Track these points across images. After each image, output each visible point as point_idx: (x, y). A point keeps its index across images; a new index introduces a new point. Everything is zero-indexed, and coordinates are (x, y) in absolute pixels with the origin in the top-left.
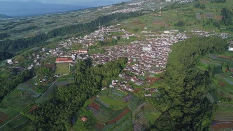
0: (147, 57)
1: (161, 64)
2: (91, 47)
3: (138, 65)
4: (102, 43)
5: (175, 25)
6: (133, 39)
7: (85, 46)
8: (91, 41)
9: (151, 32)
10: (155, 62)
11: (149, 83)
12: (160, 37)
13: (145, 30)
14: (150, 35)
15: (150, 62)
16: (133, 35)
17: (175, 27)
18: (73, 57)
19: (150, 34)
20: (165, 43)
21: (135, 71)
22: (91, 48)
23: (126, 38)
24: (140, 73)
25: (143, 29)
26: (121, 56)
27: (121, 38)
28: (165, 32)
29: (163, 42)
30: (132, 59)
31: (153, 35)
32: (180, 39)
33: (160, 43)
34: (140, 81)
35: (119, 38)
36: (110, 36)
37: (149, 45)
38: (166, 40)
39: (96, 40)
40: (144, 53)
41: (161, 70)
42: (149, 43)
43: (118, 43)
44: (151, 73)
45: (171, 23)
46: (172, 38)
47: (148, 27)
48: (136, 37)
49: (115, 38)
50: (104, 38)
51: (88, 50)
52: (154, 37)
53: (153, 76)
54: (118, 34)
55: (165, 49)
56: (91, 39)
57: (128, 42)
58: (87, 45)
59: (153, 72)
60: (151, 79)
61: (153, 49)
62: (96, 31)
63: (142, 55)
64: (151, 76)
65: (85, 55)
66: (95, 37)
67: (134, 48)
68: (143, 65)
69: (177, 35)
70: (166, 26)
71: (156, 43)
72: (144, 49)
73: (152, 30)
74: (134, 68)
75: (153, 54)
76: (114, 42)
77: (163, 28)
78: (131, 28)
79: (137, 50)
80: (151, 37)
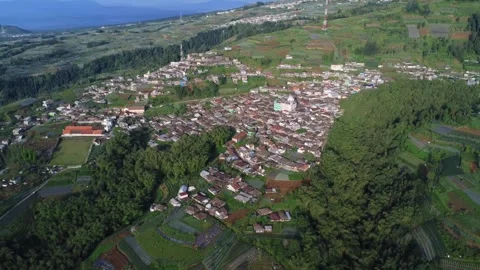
0: (281, 127)
1: (310, 145)
2: (155, 99)
3: (253, 147)
4: (183, 92)
5: (358, 52)
6: (257, 82)
7: (140, 97)
8: (157, 86)
9: (299, 67)
10: (297, 139)
11: (272, 195)
12: (320, 79)
13: (288, 62)
14: (297, 75)
15: (286, 140)
16: (258, 73)
17: (357, 57)
18: (106, 123)
19: (297, 71)
20: (328, 93)
21: (244, 163)
22: (155, 101)
23: (240, 81)
24: (255, 169)
25: (281, 60)
26: (219, 123)
27: (229, 81)
28: (333, 67)
29: (326, 92)
30: (246, 130)
31: (305, 75)
32: (365, 85)
33: (319, 93)
34: (248, 189)
35: (223, 81)
36: (204, 75)
37: (291, 99)
38: (333, 86)
39: (170, 83)
40: (275, 117)
41: (308, 163)
42: (293, 94)
43: (220, 91)
44: (282, 170)
45: (350, 46)
46: (347, 83)
47: (294, 56)
48: (264, 79)
49: (215, 79)
50: (189, 79)
51: (146, 108)
52: (305, 79)
53: (286, 178)
54: (224, 71)
55: (326, 109)
56: (156, 82)
57: (243, 89)
58: (146, 96)
59: (288, 168)
60: (278, 185)
61: (300, 109)
62: (173, 63)
63: (270, 121)
64: (279, 178)
65: (138, 118)
66: (168, 76)
67: (256, 105)
68: (266, 147)
69: (361, 75)
70: (336, 55)
71: (309, 93)
72: (278, 107)
73: (304, 62)
74: (242, 155)
75: (296, 121)
76: (212, 90)
77: (329, 59)
78: (254, 57)
79: (262, 110)
80: (300, 79)
